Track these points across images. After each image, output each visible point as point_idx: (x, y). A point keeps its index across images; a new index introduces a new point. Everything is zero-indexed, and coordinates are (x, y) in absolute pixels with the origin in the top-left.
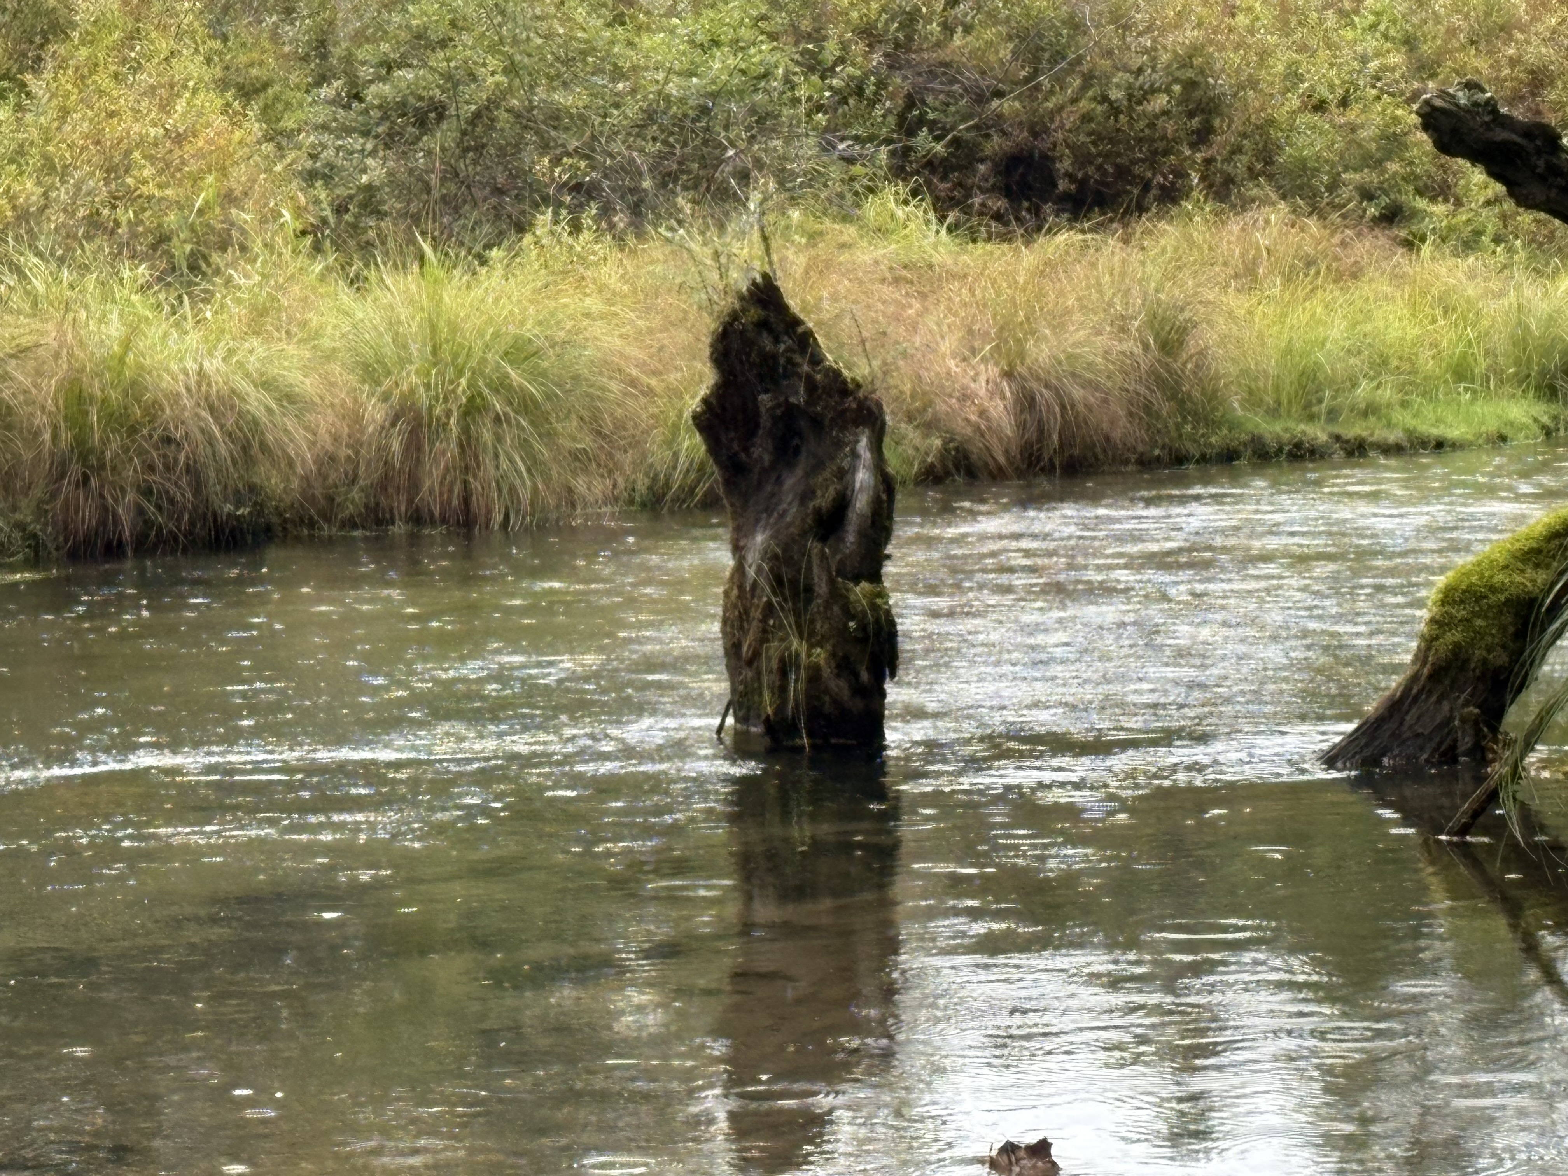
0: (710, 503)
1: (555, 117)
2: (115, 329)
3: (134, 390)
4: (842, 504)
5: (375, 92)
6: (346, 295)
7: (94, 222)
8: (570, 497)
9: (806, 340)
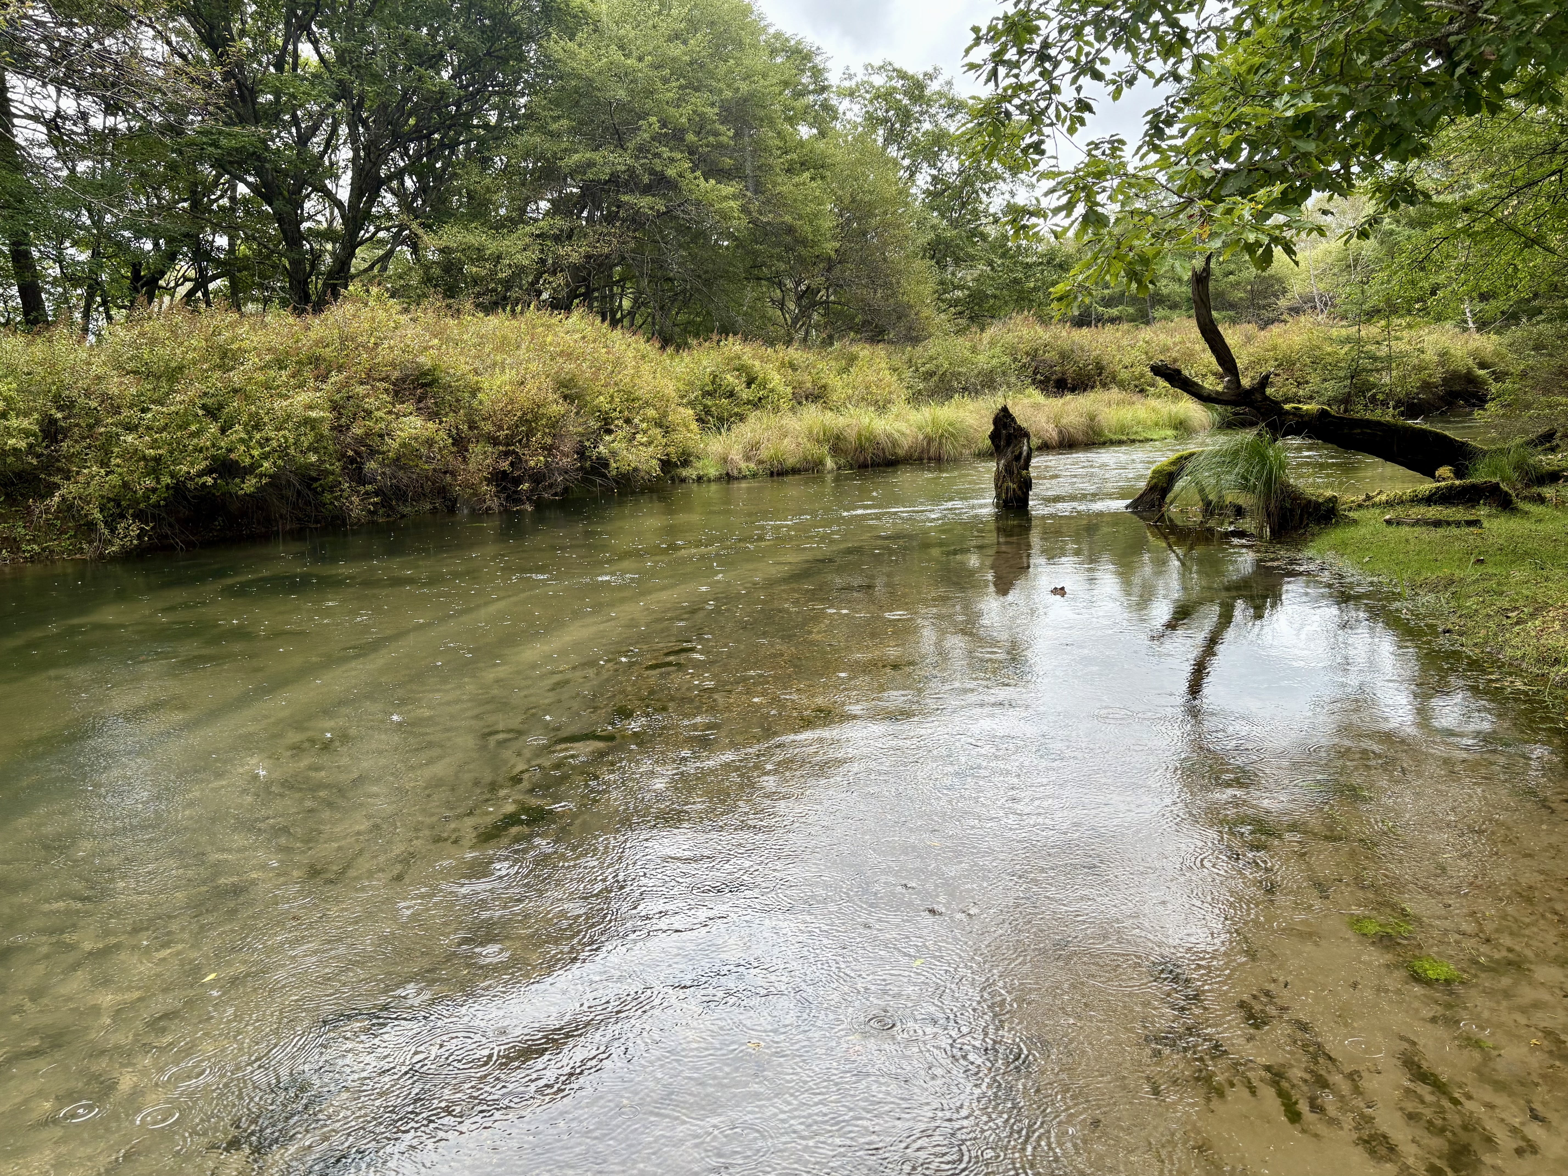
0: (991, 455)
1: (959, 374)
2: (867, 420)
3: (871, 433)
4: (1021, 453)
5: (922, 369)
6: (915, 412)
7: (863, 399)
8: (961, 454)
9: (1013, 419)
